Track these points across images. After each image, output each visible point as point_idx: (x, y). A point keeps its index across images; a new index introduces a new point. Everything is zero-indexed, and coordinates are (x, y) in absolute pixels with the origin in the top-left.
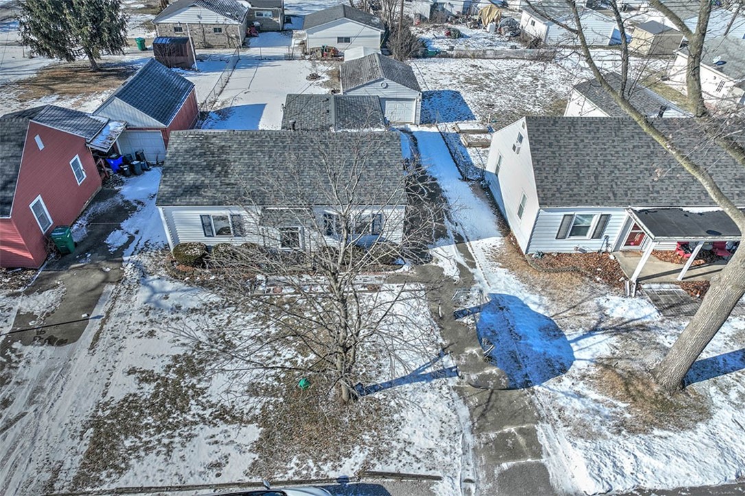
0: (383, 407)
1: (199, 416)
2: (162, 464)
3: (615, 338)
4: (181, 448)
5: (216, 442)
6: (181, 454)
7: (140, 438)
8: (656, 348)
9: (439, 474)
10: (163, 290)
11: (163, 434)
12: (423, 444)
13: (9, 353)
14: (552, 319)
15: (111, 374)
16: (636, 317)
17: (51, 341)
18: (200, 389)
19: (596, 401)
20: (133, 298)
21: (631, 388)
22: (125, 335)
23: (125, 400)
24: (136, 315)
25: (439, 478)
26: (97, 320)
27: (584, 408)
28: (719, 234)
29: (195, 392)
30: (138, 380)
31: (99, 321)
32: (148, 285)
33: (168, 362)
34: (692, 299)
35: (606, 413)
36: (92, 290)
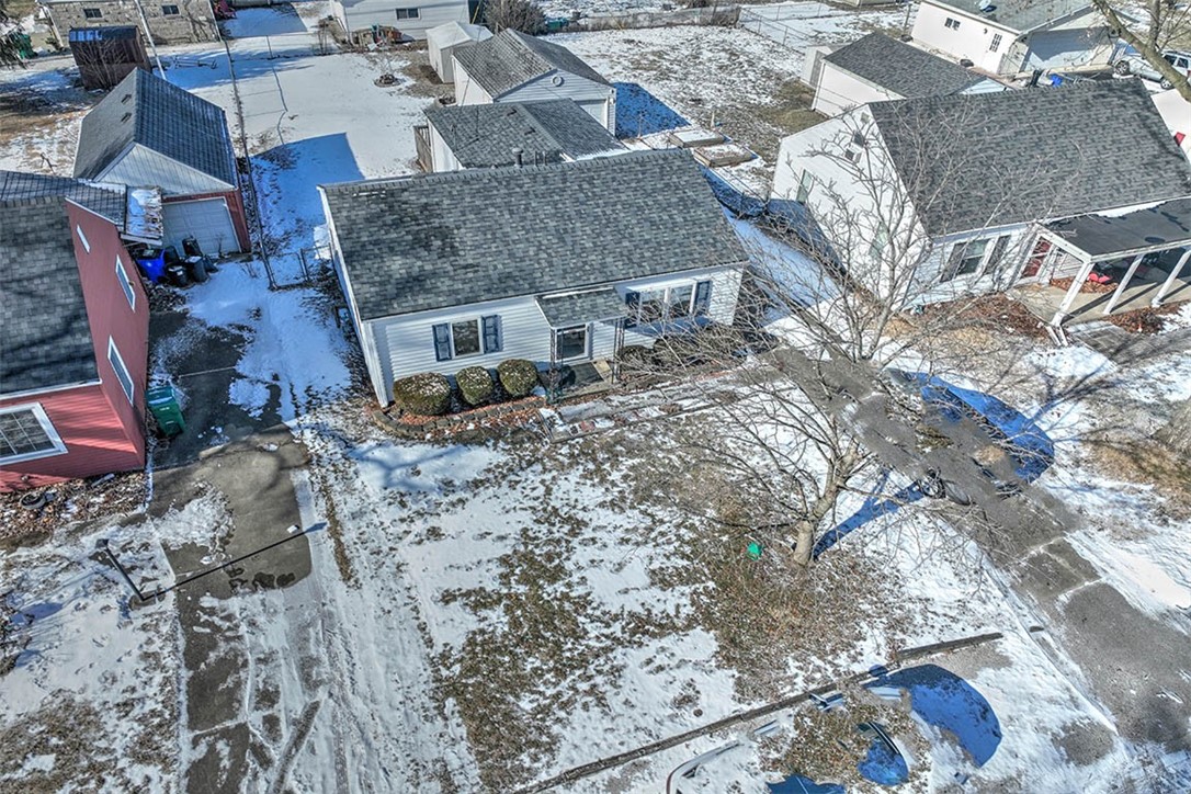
0: (861, 561)
1: (607, 637)
2: (604, 721)
3: (1080, 404)
4: (616, 690)
5: (660, 668)
6: (622, 698)
7: (540, 693)
8: (1137, 407)
9: (992, 630)
10: (401, 462)
11: (573, 677)
12: (944, 596)
13: (204, 618)
14: (990, 394)
15: (415, 609)
16: (1089, 372)
17: (264, 582)
18: (579, 597)
19: (1112, 489)
20: (358, 484)
21: (1144, 464)
22: (391, 544)
23: (471, 642)
24: (385, 509)
25: (999, 636)
26: (319, 531)
27: (1105, 502)
28: (1162, 241)
29: (574, 603)
30: (468, 609)
31: (323, 533)
32: (368, 460)
33: (498, 570)
34: (1135, 336)
35: (1135, 502)
36: (272, 486)
